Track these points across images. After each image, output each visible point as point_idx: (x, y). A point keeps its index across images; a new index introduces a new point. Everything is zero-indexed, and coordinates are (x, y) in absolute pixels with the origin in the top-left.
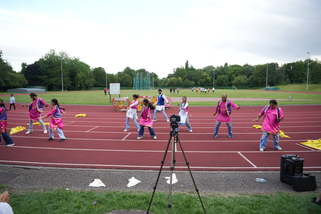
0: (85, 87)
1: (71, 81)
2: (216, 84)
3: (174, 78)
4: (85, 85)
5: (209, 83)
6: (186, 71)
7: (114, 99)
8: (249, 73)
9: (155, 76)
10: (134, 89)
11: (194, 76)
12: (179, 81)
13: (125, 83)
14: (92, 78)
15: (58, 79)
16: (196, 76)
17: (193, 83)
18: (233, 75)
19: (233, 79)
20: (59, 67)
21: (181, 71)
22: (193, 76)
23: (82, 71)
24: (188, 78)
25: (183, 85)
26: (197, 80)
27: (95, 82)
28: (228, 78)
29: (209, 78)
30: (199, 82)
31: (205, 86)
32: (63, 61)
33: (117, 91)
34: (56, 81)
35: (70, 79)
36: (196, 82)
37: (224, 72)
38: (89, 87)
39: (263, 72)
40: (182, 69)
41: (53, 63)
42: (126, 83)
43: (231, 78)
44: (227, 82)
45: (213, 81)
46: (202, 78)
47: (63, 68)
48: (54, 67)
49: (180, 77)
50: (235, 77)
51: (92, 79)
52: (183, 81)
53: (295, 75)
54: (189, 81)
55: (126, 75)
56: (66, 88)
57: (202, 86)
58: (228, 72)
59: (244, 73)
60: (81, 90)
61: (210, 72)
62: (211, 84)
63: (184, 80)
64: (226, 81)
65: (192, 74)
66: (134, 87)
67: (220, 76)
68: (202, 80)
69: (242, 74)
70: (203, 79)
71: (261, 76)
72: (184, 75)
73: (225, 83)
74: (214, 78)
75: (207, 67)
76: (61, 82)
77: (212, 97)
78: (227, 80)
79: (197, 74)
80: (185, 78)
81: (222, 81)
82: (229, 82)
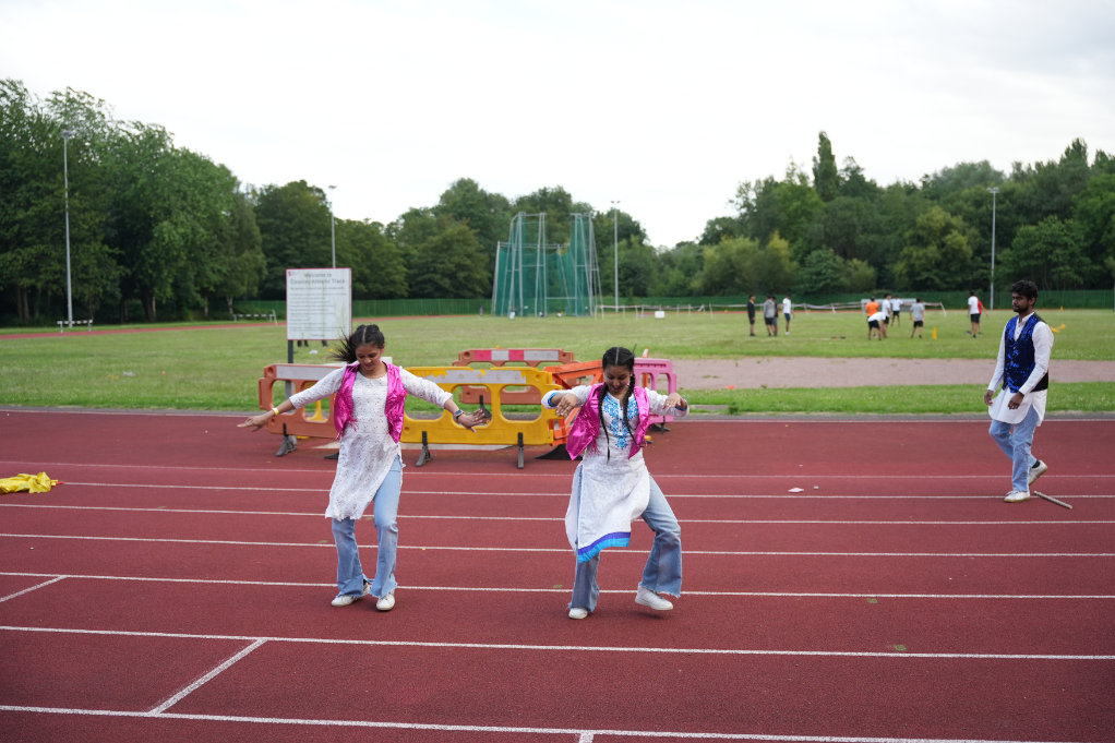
0: (204, 303)
1: (119, 263)
2: (1009, 275)
3: (742, 242)
4: (204, 292)
5: (964, 268)
6: (816, 198)
7: (271, 369)
9: (630, 230)
10: (498, 313)
11: (865, 231)
12: (775, 259)
13: (444, 275)
14: (252, 247)
15: (42, 256)
16: (879, 232)
17: (862, 269)
20: (50, 187)
21: (786, 199)
22: (859, 229)
23: (183, 208)
24: (829, 240)
25: (802, 282)
26: (888, 250)
27: (266, 272)
28: (1082, 237)
29: (962, 239)
30: (899, 268)
31: (939, 290)
32: (77, 145)
33: (331, 321)
34: (32, 269)
35: (117, 251)
36: (879, 265)
37: (1057, 199)
38: (230, 303)
40: (792, 187)
41: (13, 162)
42: (452, 276)
44: (1081, 264)
45: (989, 259)
46: (919, 241)
47: (72, 191)
48: (21, 182)
49: (782, 236)
51: (246, 254)
52: (802, 262)
54: (839, 259)
55: (454, 228)
56: (92, 307)
57: (919, 286)
58: (1081, 204)
60: (181, 318)
61: (966, 200)
62: (976, 274)
63: (809, 252)
64: (1073, 255)
65: (855, 220)
66: (499, 296)
67: (1032, 228)
68: (916, 252)
70: (925, 245)
72: (805, 226)
73: (1067, 271)
74: (993, 242)
75: (946, 172)
76: (65, 274)
77: (972, 357)
78: (1076, 248)
79: (885, 218)
80: (810, 241)
81: (1045, 254)
82: (1094, 261)
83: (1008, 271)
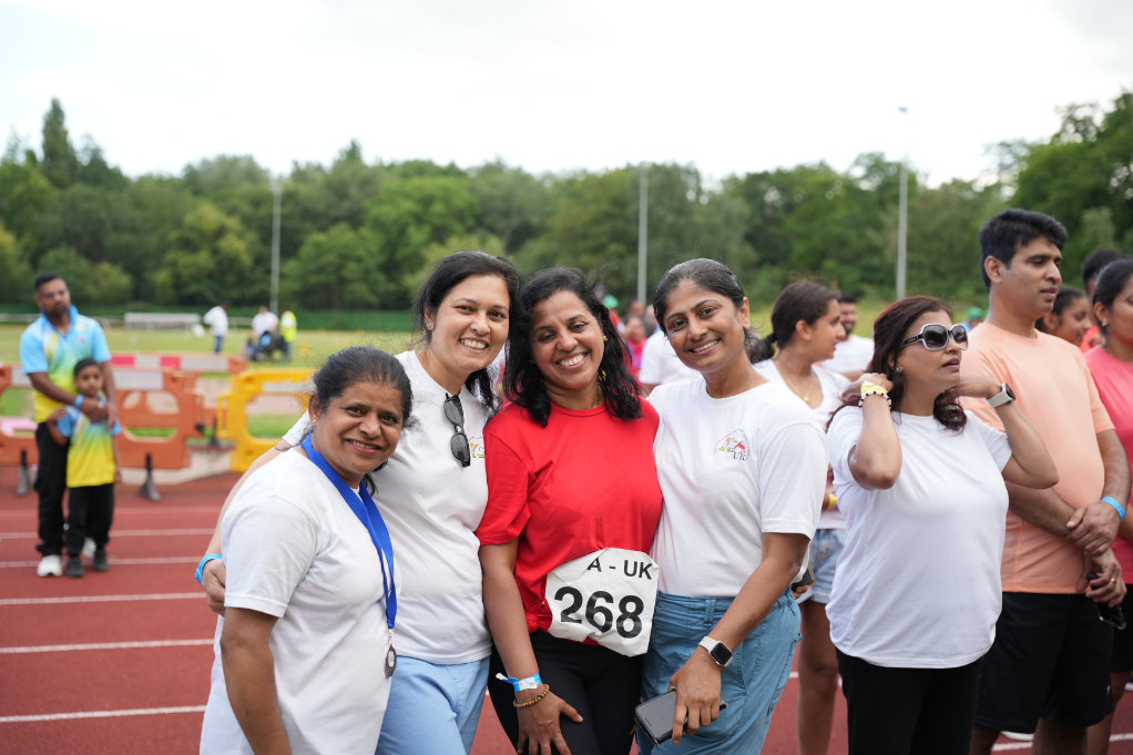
2: (298, 290)
5: (242, 279)
8: (515, 222)
11: (116, 229)
16: (134, 230)
17: (114, 277)
18: (417, 235)
19: (416, 262)
22: (109, 226)
24: (69, 238)
26: (145, 255)
28: (375, 250)
29: (239, 245)
30: (161, 277)
36: (135, 268)
37: (345, 206)
39: (608, 216)
40: (14, 168)
43: (402, 253)
44: (375, 282)
45: (268, 272)
46: (188, 245)
50: (426, 244)
52: (35, 263)
53: (799, 248)
54: (84, 264)
58: (374, 211)
59: (488, 221)
62: (255, 290)
63: (42, 252)
64: (367, 272)
65: (103, 214)
67: (320, 237)
68: (184, 259)
69: (470, 230)
70: (196, 250)
71: (598, 249)
72: (36, 217)
73: (360, 290)
74: (276, 249)
75: (205, 163)
79: (142, 215)
80: (42, 238)
81: (339, 268)
82: (391, 279)
83: (295, 286)
